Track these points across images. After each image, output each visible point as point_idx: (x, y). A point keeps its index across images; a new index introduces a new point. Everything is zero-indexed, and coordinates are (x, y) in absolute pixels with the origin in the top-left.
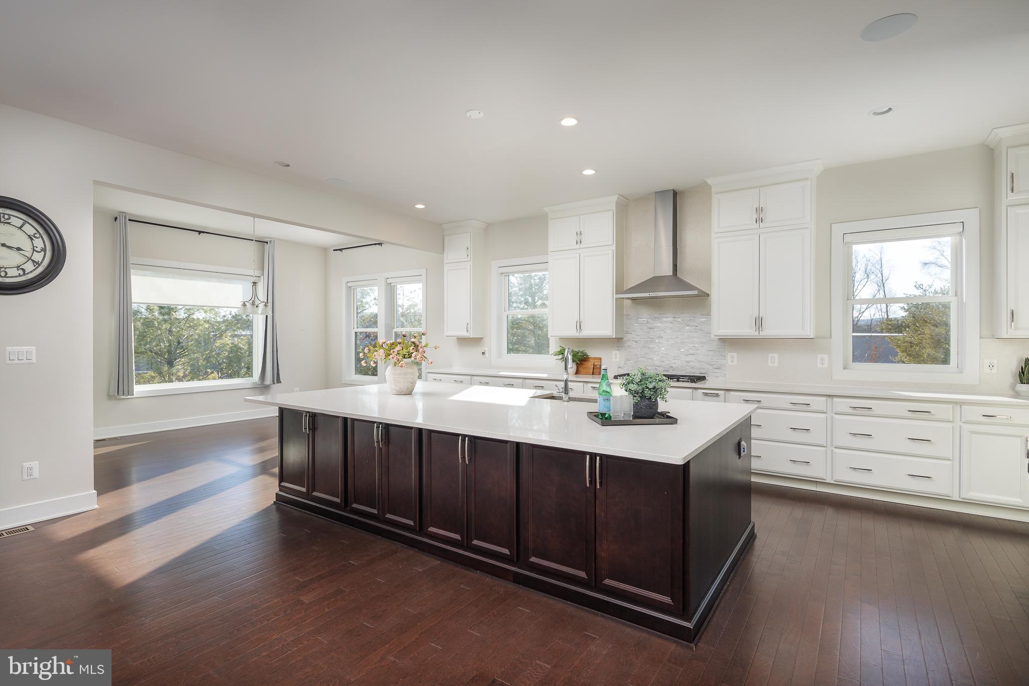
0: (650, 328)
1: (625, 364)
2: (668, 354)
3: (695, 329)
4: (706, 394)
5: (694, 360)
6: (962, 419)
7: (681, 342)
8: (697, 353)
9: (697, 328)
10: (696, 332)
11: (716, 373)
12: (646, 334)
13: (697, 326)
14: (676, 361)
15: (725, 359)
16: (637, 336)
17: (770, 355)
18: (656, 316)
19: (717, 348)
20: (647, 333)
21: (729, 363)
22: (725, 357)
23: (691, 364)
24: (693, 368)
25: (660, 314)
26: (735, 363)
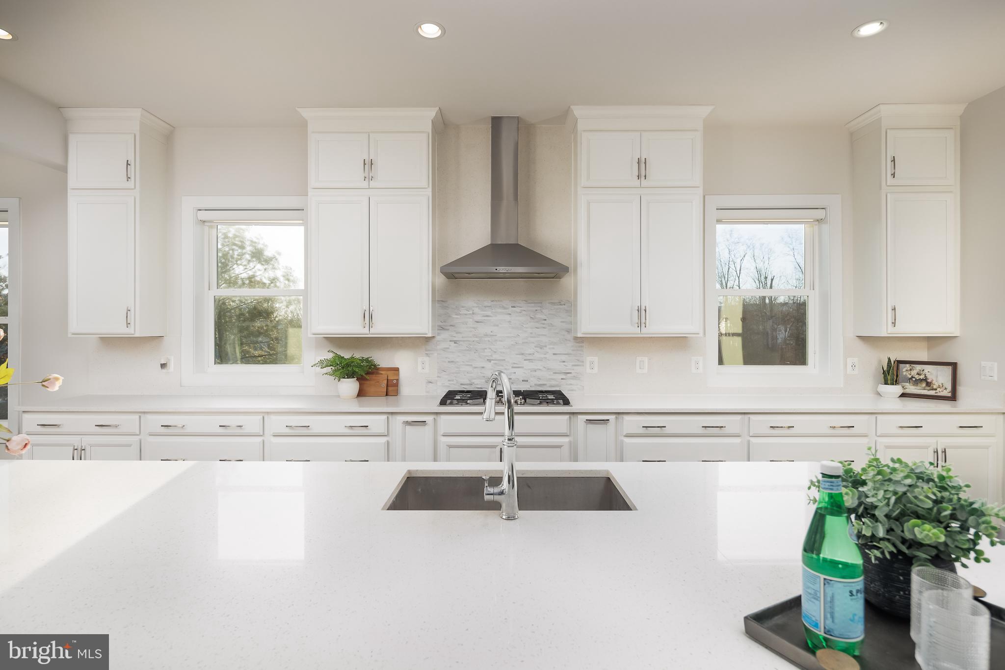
0: (477, 322)
1: (438, 377)
2: (505, 360)
3: (544, 324)
4: (589, 421)
5: (541, 368)
6: (878, 433)
7: (523, 343)
8: (545, 358)
9: (545, 322)
10: (544, 328)
11: (571, 384)
12: (471, 331)
13: (545, 320)
14: (515, 370)
15: (583, 366)
16: (457, 333)
17: (639, 359)
18: (486, 304)
19: (573, 350)
20: (473, 329)
21: (588, 370)
22: (583, 362)
23: (538, 373)
24: (540, 379)
25: (492, 301)
26: (596, 370)
